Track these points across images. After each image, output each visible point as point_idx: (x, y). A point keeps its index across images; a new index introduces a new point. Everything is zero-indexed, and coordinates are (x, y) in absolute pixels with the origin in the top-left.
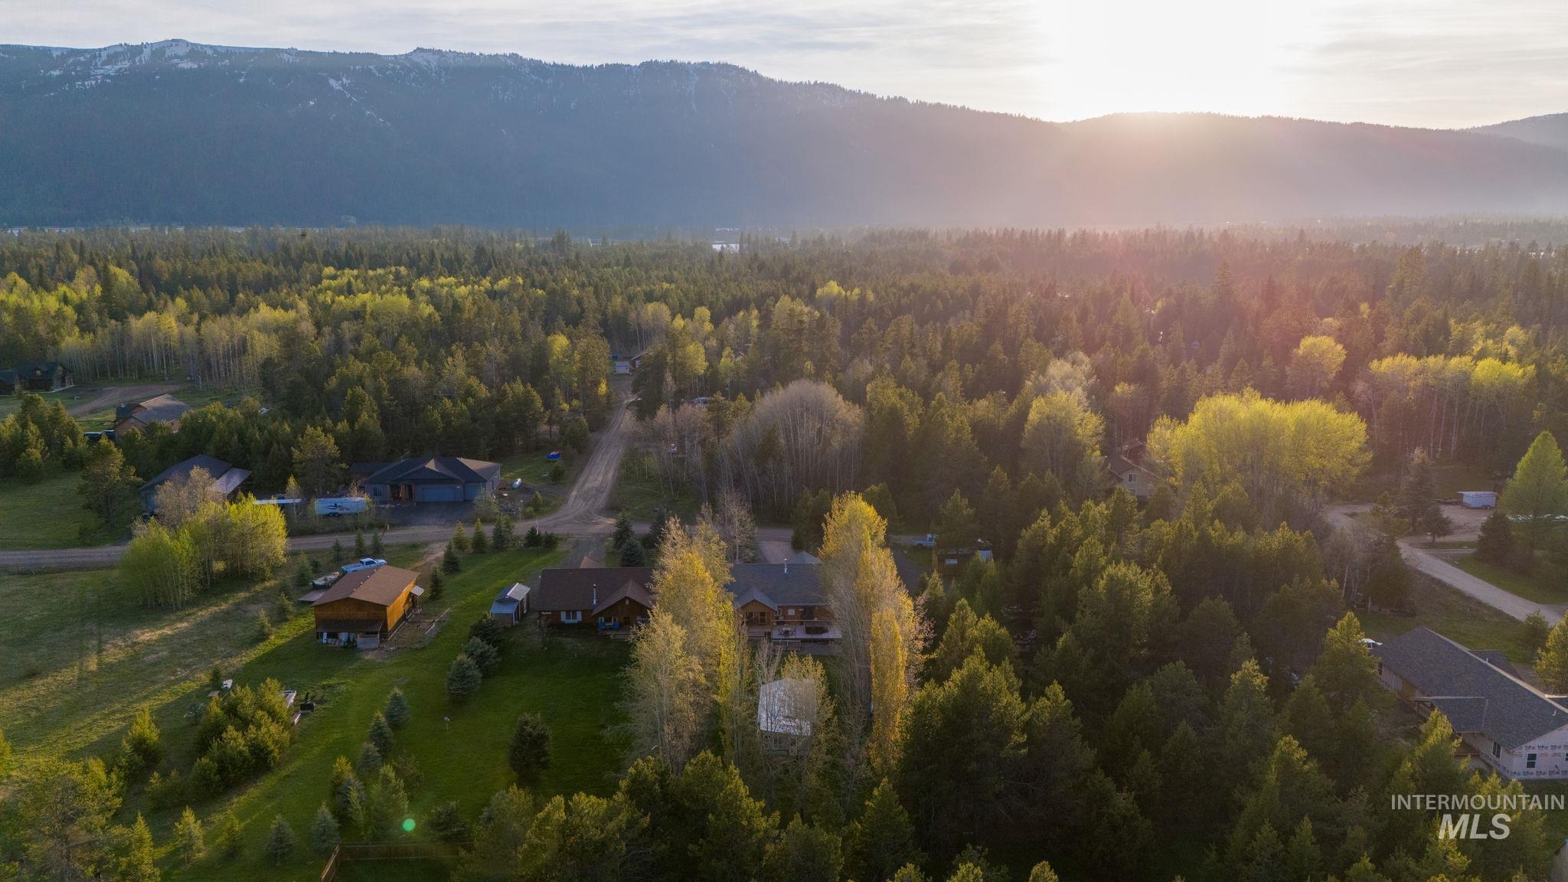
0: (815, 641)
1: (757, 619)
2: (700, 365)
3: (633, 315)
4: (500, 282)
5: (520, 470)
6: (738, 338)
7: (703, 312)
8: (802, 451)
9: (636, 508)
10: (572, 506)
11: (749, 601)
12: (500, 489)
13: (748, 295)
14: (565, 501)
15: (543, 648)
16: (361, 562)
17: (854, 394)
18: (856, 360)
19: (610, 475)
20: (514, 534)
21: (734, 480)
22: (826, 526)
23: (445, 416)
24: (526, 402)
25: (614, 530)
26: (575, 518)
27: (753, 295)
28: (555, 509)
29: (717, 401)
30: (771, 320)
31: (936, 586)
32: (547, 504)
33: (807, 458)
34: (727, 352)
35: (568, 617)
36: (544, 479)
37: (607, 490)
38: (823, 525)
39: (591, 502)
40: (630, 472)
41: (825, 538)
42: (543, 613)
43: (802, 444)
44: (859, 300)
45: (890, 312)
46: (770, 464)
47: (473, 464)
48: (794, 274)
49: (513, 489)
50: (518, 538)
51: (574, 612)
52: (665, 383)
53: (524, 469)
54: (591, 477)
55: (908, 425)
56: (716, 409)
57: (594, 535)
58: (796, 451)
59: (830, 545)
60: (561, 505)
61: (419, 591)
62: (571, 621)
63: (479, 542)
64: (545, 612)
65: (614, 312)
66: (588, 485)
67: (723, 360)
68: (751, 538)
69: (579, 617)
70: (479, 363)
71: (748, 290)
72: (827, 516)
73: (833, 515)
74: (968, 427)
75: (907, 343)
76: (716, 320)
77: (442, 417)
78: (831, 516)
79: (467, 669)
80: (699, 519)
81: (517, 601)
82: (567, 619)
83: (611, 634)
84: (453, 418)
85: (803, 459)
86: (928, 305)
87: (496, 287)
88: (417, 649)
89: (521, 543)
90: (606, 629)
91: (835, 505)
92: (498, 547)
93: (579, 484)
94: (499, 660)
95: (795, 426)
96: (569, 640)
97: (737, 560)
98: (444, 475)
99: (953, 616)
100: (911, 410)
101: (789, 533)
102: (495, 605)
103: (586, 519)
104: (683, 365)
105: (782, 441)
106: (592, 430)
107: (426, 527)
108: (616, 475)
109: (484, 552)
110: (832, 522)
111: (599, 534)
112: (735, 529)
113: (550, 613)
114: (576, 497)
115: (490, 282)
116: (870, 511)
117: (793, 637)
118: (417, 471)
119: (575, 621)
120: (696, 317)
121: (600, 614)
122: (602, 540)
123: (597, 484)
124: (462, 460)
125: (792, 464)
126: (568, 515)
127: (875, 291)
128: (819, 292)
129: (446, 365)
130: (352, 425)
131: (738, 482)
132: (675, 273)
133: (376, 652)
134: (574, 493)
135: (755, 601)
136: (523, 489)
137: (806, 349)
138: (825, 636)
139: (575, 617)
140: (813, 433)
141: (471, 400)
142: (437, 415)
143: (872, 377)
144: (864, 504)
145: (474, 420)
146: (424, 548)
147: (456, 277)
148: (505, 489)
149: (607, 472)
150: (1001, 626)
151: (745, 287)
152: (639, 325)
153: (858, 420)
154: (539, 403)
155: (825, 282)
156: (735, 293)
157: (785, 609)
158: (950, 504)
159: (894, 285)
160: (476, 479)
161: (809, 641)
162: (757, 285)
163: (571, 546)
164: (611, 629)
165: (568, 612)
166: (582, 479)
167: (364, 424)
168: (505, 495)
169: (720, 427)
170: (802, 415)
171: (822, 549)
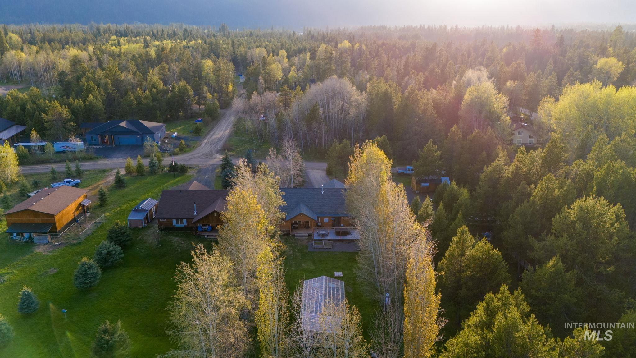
0: (342, 241)
1: (304, 224)
2: (279, 75)
3: (249, 54)
4: (191, 42)
5: (180, 128)
6: (300, 64)
7: (283, 53)
8: (332, 118)
9: (238, 149)
10: (203, 148)
11: (298, 214)
12: (165, 138)
13: (305, 47)
14: (200, 145)
15: (158, 245)
16: (64, 181)
17: (361, 88)
18: (361, 71)
19: (228, 131)
20: (163, 164)
21: (294, 134)
22: (350, 165)
23: (138, 98)
24: (183, 92)
25: (221, 163)
26: (203, 155)
27: (308, 46)
28: (194, 149)
29: (285, 90)
30: (316, 55)
31: (428, 207)
32: (188, 146)
33: (335, 122)
34: (293, 69)
35: (177, 223)
36: (191, 132)
37: (225, 139)
38: (348, 164)
39: (213, 146)
40: (238, 130)
41: (349, 172)
42: (160, 220)
43: (332, 114)
44: (359, 49)
45: (374, 54)
46: (314, 125)
47: (148, 124)
48: (328, 39)
49: (172, 138)
50: (165, 167)
51: (182, 220)
52: (259, 83)
53: (182, 127)
54: (217, 133)
55: (394, 102)
56: (285, 95)
57: (211, 165)
58: (329, 117)
59: (353, 178)
60: (197, 147)
61: (87, 203)
62: (180, 225)
63: (140, 169)
64: (162, 219)
65: (241, 54)
66: (214, 137)
67: (291, 73)
68: (300, 171)
69: (185, 222)
70: (165, 73)
71: (306, 44)
72: (351, 157)
73: (355, 157)
74: (431, 102)
75: (386, 64)
76: (289, 57)
77: (136, 99)
78: (354, 157)
79: (88, 268)
80: (268, 158)
81: (146, 211)
82: (177, 224)
83: (205, 234)
84: (142, 99)
85: (332, 123)
86: (392, 52)
87: (189, 45)
88: (74, 244)
89: (167, 169)
90: (202, 231)
91: (357, 150)
92: (152, 172)
93: (209, 136)
94: (122, 256)
95: (328, 103)
96: (177, 239)
97: (292, 184)
98: (130, 129)
99: (455, 239)
100: (396, 94)
101: (325, 165)
102: (132, 213)
103: (209, 156)
104: (269, 74)
105: (321, 112)
106: (222, 108)
107: (115, 159)
108: (231, 131)
109: (143, 175)
110: (355, 162)
111: (214, 165)
112: (290, 164)
113: (165, 220)
114: (206, 143)
115: (187, 42)
116: (381, 154)
117: (327, 238)
118: (114, 127)
119: (183, 225)
120: (280, 55)
121: (198, 221)
122: (215, 169)
123: (219, 136)
124: (142, 121)
125: (326, 125)
126: (199, 153)
127: (366, 45)
128: (339, 46)
129: (149, 75)
130: (84, 102)
131: (295, 136)
132: (273, 40)
133: (46, 246)
134: (206, 141)
135: (301, 214)
136: (178, 138)
137: (334, 68)
138: (348, 237)
139: (182, 223)
140: (339, 108)
141: (154, 90)
142: (132, 97)
143: (370, 80)
144: (378, 149)
145: (154, 100)
146: (109, 172)
147: (171, 40)
148: (167, 138)
149: (226, 130)
150: (495, 247)
151: (304, 44)
152: (252, 59)
153: (364, 100)
154: (191, 92)
155: (341, 42)
156: (299, 46)
157: (321, 218)
158: (425, 149)
159: (375, 43)
160: (150, 132)
161: (338, 241)
162: (310, 43)
163: (196, 172)
164: (206, 231)
165: (177, 220)
166: (211, 133)
167: (91, 101)
168: (166, 141)
169: (287, 104)
170: (332, 98)
171: (347, 180)
